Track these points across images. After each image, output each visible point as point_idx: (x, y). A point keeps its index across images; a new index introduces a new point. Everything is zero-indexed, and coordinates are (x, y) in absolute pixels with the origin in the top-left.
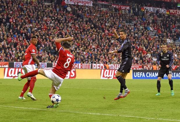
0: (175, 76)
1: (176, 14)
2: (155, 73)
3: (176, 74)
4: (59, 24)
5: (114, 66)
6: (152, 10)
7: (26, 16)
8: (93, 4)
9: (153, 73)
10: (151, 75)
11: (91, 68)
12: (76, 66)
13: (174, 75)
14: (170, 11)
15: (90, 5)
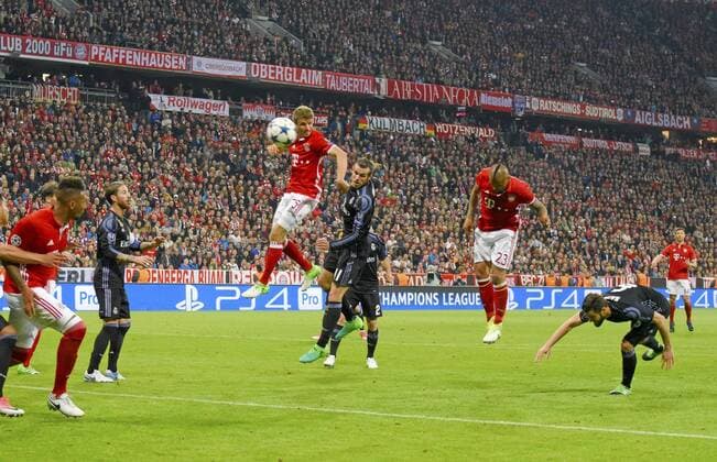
0: (453, 301)
1: (453, 134)
2: (400, 294)
3: (454, 297)
4: (139, 164)
5: (287, 275)
6: (387, 126)
7: (52, 143)
8: (231, 111)
9: (394, 295)
10: (388, 299)
11: (227, 281)
12: (186, 277)
13: (450, 299)
14: (435, 129)
15: (221, 113)
